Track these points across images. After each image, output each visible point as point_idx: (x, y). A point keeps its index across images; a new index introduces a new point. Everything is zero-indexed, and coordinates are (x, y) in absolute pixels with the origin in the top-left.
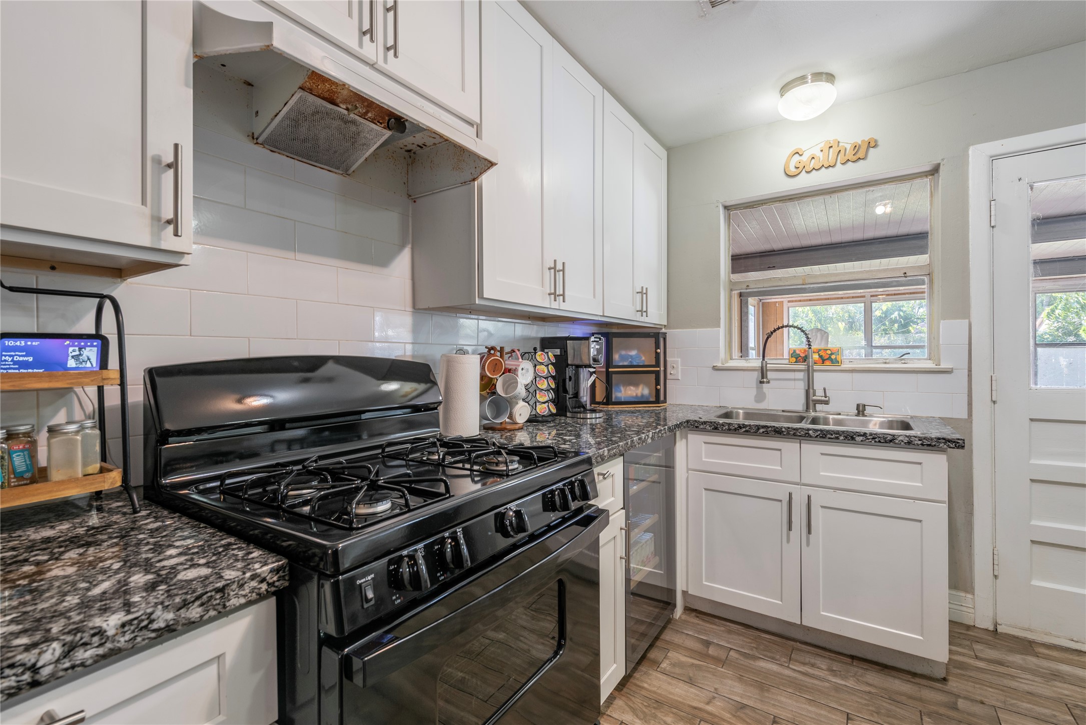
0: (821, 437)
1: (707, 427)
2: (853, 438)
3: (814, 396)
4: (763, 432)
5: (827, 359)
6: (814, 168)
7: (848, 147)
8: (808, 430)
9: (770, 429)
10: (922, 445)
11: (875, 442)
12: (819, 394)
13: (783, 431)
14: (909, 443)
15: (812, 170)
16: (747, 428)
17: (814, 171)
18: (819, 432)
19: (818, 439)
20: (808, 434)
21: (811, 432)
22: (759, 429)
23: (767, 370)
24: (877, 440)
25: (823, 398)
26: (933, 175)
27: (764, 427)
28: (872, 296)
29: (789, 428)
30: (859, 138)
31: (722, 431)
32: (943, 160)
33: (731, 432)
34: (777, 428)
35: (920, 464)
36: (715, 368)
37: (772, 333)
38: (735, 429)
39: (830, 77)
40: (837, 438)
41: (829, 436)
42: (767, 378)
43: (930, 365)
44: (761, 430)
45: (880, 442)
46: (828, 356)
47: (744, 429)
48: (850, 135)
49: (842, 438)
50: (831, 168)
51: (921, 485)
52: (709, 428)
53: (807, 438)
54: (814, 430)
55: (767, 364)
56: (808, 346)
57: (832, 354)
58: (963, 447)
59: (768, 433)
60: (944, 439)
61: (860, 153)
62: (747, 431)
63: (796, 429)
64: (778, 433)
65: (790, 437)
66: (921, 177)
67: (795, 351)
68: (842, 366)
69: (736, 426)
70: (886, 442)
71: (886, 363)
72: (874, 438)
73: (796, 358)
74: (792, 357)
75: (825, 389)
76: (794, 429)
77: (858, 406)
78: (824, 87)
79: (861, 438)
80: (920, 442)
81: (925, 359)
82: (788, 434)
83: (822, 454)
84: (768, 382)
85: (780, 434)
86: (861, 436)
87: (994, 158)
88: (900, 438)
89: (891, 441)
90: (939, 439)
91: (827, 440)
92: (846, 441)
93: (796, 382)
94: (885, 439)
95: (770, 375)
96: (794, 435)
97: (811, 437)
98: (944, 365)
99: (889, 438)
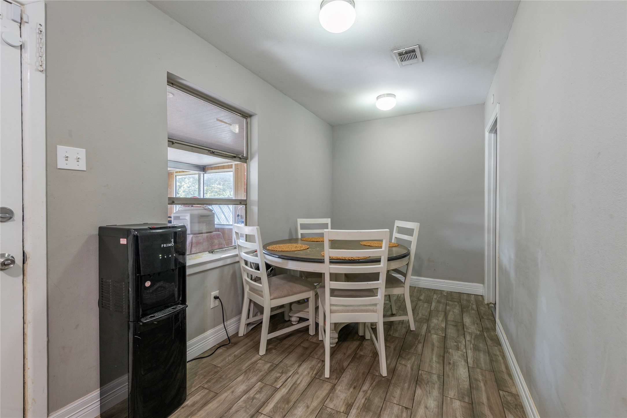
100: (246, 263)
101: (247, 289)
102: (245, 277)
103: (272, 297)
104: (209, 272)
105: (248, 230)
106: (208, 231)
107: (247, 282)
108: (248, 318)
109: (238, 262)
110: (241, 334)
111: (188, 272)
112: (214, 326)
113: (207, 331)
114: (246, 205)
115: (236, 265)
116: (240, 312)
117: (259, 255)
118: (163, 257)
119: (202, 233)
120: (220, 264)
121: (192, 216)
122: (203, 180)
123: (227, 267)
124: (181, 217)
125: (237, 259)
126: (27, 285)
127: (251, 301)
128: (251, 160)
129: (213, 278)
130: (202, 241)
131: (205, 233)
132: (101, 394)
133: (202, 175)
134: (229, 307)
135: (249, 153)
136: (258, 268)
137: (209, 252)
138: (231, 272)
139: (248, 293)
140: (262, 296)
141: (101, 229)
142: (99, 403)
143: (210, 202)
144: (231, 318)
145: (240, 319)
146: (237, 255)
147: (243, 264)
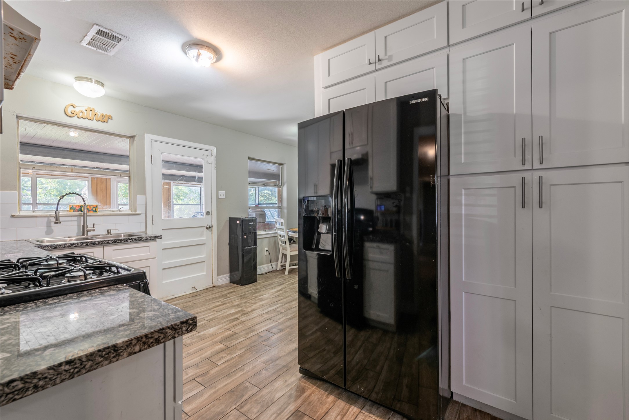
0: (114, 243)
1: (49, 248)
2: (127, 241)
3: (87, 228)
4: (85, 245)
5: (91, 210)
6: (82, 117)
7: (99, 114)
8: (109, 240)
9: (89, 243)
10: (151, 239)
11: (135, 241)
12: (90, 227)
13: (96, 243)
14: (147, 239)
15: (81, 118)
16: (76, 245)
17: (82, 118)
18: (113, 241)
19: (113, 244)
20: (108, 242)
21: (109, 241)
22: (83, 244)
23: (59, 216)
24: (136, 240)
25: (93, 229)
26: (130, 138)
27: (85, 243)
28: (36, 174)
29: (99, 241)
30: (106, 112)
31: (60, 249)
32: (137, 135)
33: (66, 248)
34: (93, 242)
35: (149, 246)
36: (13, 216)
37: (63, 196)
38: (69, 246)
39: (103, 85)
40: (121, 242)
41: (117, 242)
42: (59, 220)
43: (130, 212)
44: (84, 245)
45: (137, 241)
46: (92, 209)
47: (74, 246)
48: (101, 110)
49: (123, 242)
50: (91, 120)
51: (149, 254)
52: (51, 248)
53: (108, 244)
54: (111, 240)
55: (59, 213)
56: (84, 204)
57: (93, 208)
58: (162, 238)
59: (88, 245)
60: (157, 236)
61: (106, 119)
62: (76, 246)
63: (103, 241)
64: (94, 244)
65: (100, 245)
66: (126, 137)
67: (73, 206)
68: (98, 213)
69: (69, 245)
70: (139, 240)
71: (113, 212)
72: (135, 240)
73: (74, 210)
74: (71, 209)
75: (94, 224)
76: (102, 241)
77: (108, 230)
78: (99, 87)
79: (130, 240)
80: (150, 239)
81: (128, 210)
82: (99, 244)
83: (113, 250)
84: (60, 223)
85: (95, 244)
86: (130, 239)
87: (152, 140)
88: (144, 238)
89: (141, 240)
90: (155, 236)
91: (117, 243)
92: (125, 243)
93: (73, 222)
94: (139, 239)
95: (61, 219)
96: (102, 244)
97: (110, 243)
98: (138, 212)
99: (140, 239)
100: (280, 236)
101: (281, 248)
102: (280, 243)
103: (291, 250)
104: (264, 239)
105: (282, 220)
106: (263, 222)
107: (281, 245)
108: (282, 263)
109: (277, 236)
110: (278, 269)
111: (258, 237)
112: (266, 264)
113: (263, 265)
114: (281, 209)
115: (276, 237)
116: (278, 261)
117: (285, 232)
118: (250, 227)
119: (260, 223)
120: (269, 236)
121: (256, 214)
122: (258, 192)
123: (271, 238)
124: (251, 215)
125: (276, 235)
126: (213, 235)
127: (283, 254)
128: (283, 186)
129: (266, 241)
130: (260, 226)
131: (262, 222)
132: (230, 275)
133: (257, 188)
134: (273, 257)
135: (282, 183)
136: (284, 237)
137: (264, 231)
138: (274, 241)
139: (281, 250)
140: (286, 250)
141: (229, 218)
142: (229, 278)
143: (264, 208)
144: (274, 262)
145: (278, 264)
146: (276, 233)
147: (279, 237)
